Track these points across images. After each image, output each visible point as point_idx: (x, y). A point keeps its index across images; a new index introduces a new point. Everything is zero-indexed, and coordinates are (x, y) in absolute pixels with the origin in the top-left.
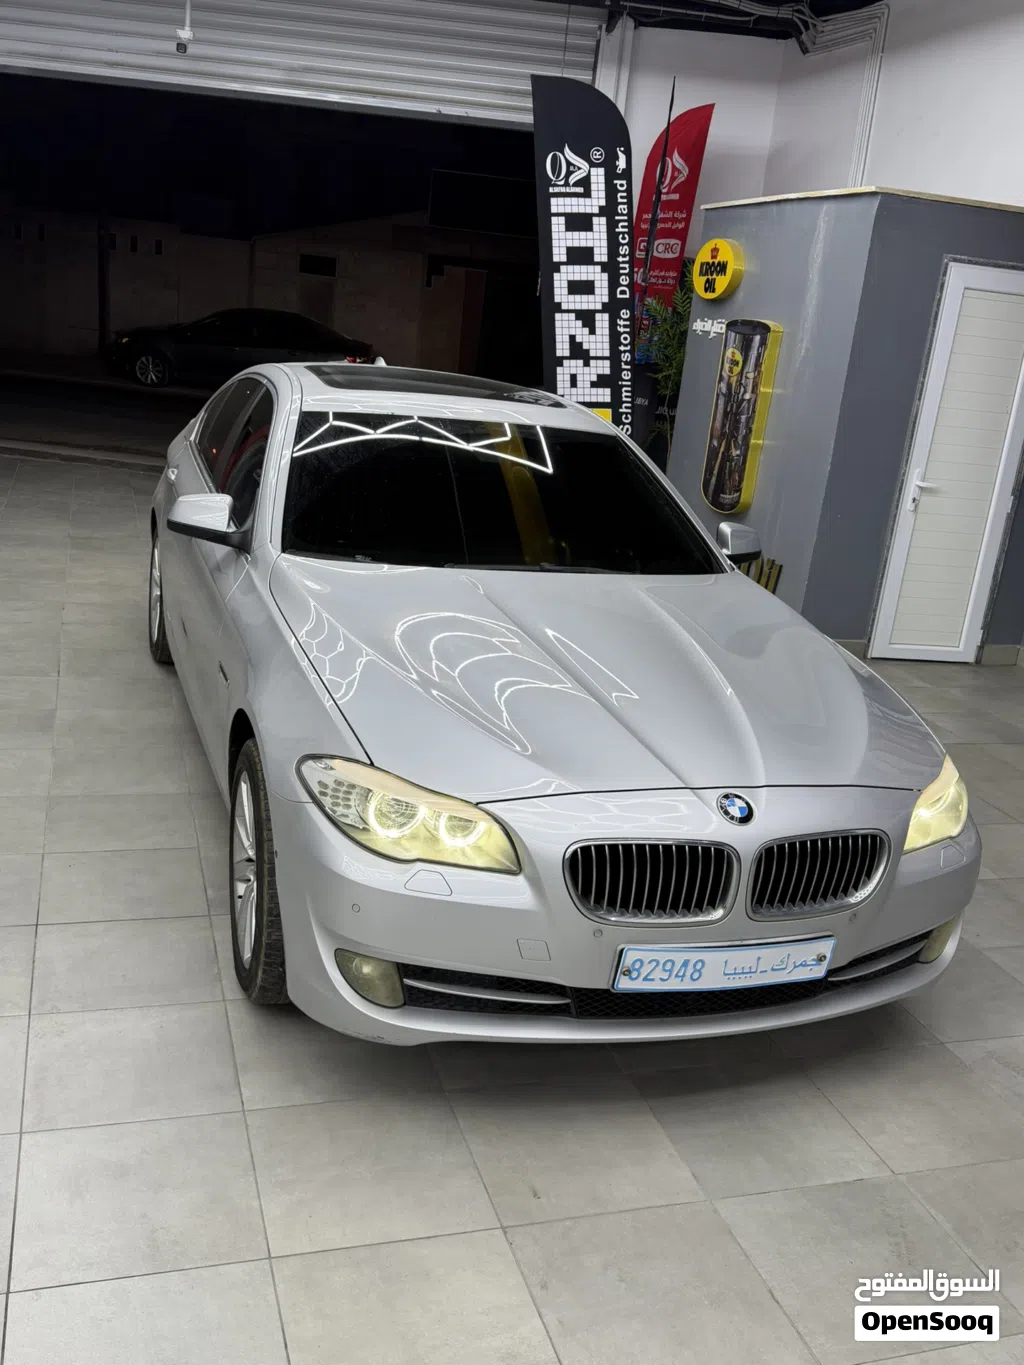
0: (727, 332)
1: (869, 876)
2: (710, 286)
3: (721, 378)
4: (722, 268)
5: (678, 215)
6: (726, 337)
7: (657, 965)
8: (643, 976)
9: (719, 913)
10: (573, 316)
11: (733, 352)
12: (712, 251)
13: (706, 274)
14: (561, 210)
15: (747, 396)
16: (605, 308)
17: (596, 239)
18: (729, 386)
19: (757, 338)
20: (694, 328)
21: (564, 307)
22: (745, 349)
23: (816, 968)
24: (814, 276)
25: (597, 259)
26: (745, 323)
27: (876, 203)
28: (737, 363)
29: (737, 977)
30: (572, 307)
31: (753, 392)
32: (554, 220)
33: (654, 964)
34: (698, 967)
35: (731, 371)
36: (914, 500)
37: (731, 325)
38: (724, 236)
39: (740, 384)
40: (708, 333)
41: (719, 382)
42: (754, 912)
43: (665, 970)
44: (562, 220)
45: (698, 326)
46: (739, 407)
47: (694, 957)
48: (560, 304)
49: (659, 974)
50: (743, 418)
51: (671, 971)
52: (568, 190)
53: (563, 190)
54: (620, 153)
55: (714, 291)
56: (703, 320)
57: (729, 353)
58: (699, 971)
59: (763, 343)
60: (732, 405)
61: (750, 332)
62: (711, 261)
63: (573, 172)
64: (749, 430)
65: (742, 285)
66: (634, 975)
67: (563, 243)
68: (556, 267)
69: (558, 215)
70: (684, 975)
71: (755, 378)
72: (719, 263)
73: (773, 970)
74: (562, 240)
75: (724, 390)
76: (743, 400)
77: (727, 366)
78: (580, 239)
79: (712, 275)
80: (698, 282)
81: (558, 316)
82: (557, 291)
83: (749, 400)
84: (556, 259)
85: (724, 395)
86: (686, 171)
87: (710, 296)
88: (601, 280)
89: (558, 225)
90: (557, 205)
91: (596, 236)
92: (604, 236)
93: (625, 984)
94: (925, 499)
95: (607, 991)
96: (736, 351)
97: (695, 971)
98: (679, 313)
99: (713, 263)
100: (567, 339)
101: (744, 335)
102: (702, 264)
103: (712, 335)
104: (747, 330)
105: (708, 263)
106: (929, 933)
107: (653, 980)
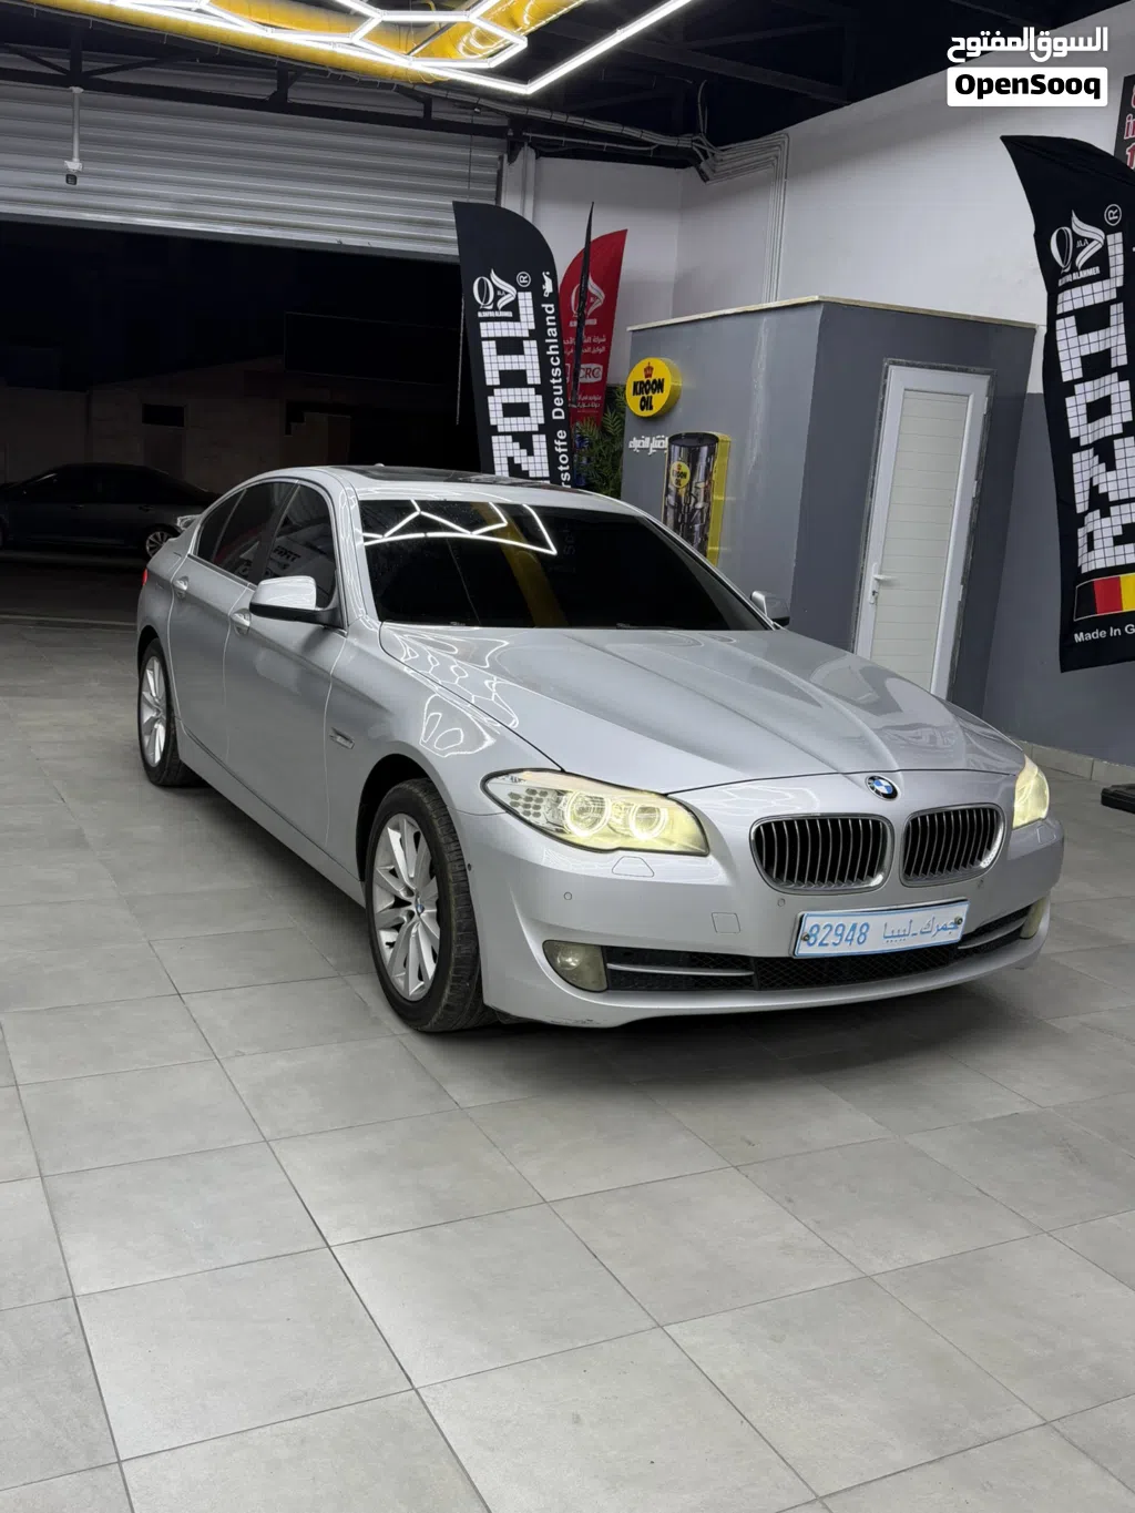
0: (669, 446)
1: (989, 848)
2: (646, 404)
3: (668, 491)
4: (659, 385)
5: (597, 340)
6: (670, 452)
7: (831, 929)
8: (819, 941)
9: (879, 879)
10: (509, 438)
11: (678, 465)
12: (645, 370)
13: (641, 392)
14: (491, 335)
15: (699, 505)
16: (542, 429)
17: (528, 362)
18: (678, 498)
19: (705, 450)
20: (630, 446)
21: (500, 429)
22: (692, 460)
23: (954, 931)
24: (760, 384)
25: (530, 381)
26: (689, 436)
27: (818, 312)
28: (684, 475)
29: (894, 939)
30: (508, 429)
31: (705, 501)
32: (485, 344)
33: (828, 929)
34: (864, 931)
35: (678, 482)
36: (874, 593)
37: (673, 440)
38: (657, 355)
39: (691, 494)
40: (648, 449)
41: (666, 495)
42: (906, 879)
43: (836, 934)
44: (493, 343)
45: (635, 444)
46: (691, 516)
47: (860, 920)
48: (495, 427)
49: (832, 939)
50: (697, 527)
51: (841, 935)
52: (497, 314)
53: (492, 314)
54: (546, 277)
55: (651, 408)
56: (639, 438)
57: (674, 466)
58: (864, 934)
59: (712, 453)
60: (683, 517)
61: (696, 445)
62: (645, 380)
63: (501, 297)
64: (706, 538)
65: (681, 401)
66: (812, 940)
67: (495, 367)
68: (490, 390)
69: (488, 339)
70: (852, 939)
71: (706, 487)
72: (654, 381)
73: (922, 933)
74: (494, 364)
75: (672, 502)
76: (695, 510)
77: (673, 479)
78: (511, 362)
79: (647, 393)
80: (633, 402)
81: (495, 439)
82: (492, 414)
83: (701, 510)
84: (489, 382)
85: (673, 507)
86: (602, 296)
87: (646, 413)
88: (536, 403)
89: (489, 349)
90: (487, 329)
91: (528, 359)
92: (536, 359)
93: (805, 950)
94: (883, 592)
95: (790, 958)
96: (682, 464)
97: (861, 934)
98: (609, 434)
99: (648, 382)
100: (505, 461)
101: (689, 448)
102: (635, 384)
103: (651, 451)
104: (693, 443)
105: (642, 382)
106: (1028, 908)
107: (826, 945)
